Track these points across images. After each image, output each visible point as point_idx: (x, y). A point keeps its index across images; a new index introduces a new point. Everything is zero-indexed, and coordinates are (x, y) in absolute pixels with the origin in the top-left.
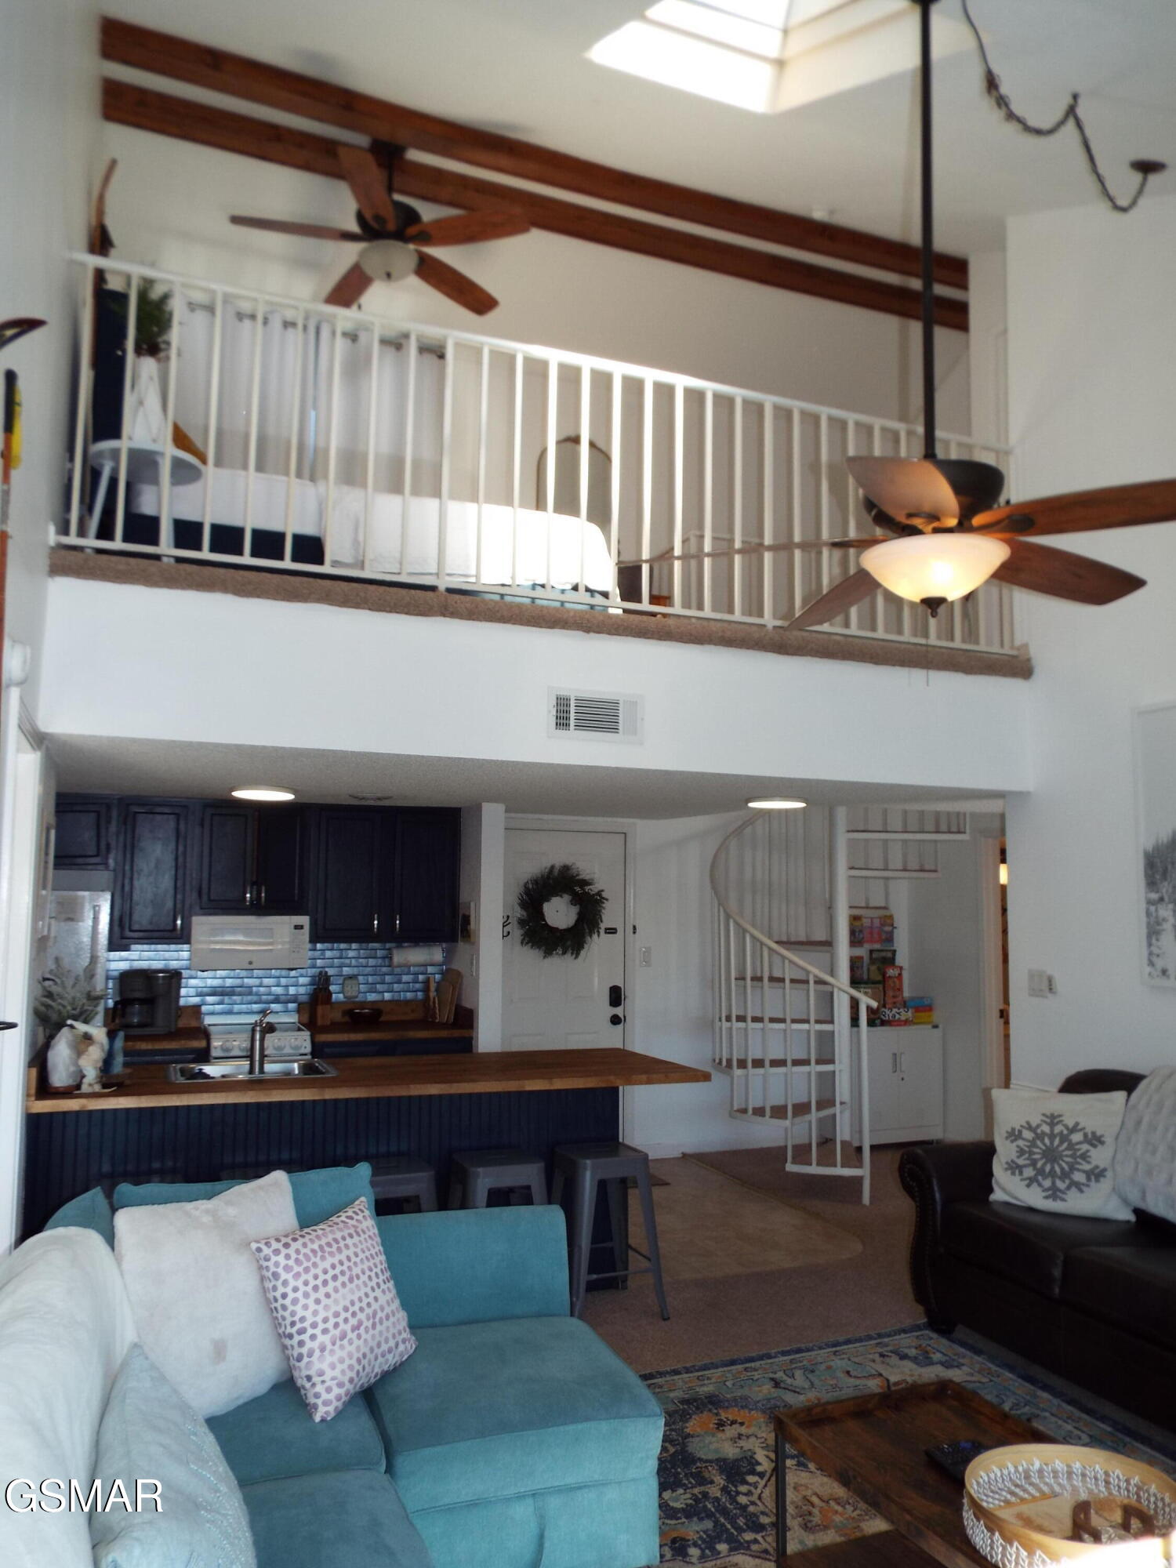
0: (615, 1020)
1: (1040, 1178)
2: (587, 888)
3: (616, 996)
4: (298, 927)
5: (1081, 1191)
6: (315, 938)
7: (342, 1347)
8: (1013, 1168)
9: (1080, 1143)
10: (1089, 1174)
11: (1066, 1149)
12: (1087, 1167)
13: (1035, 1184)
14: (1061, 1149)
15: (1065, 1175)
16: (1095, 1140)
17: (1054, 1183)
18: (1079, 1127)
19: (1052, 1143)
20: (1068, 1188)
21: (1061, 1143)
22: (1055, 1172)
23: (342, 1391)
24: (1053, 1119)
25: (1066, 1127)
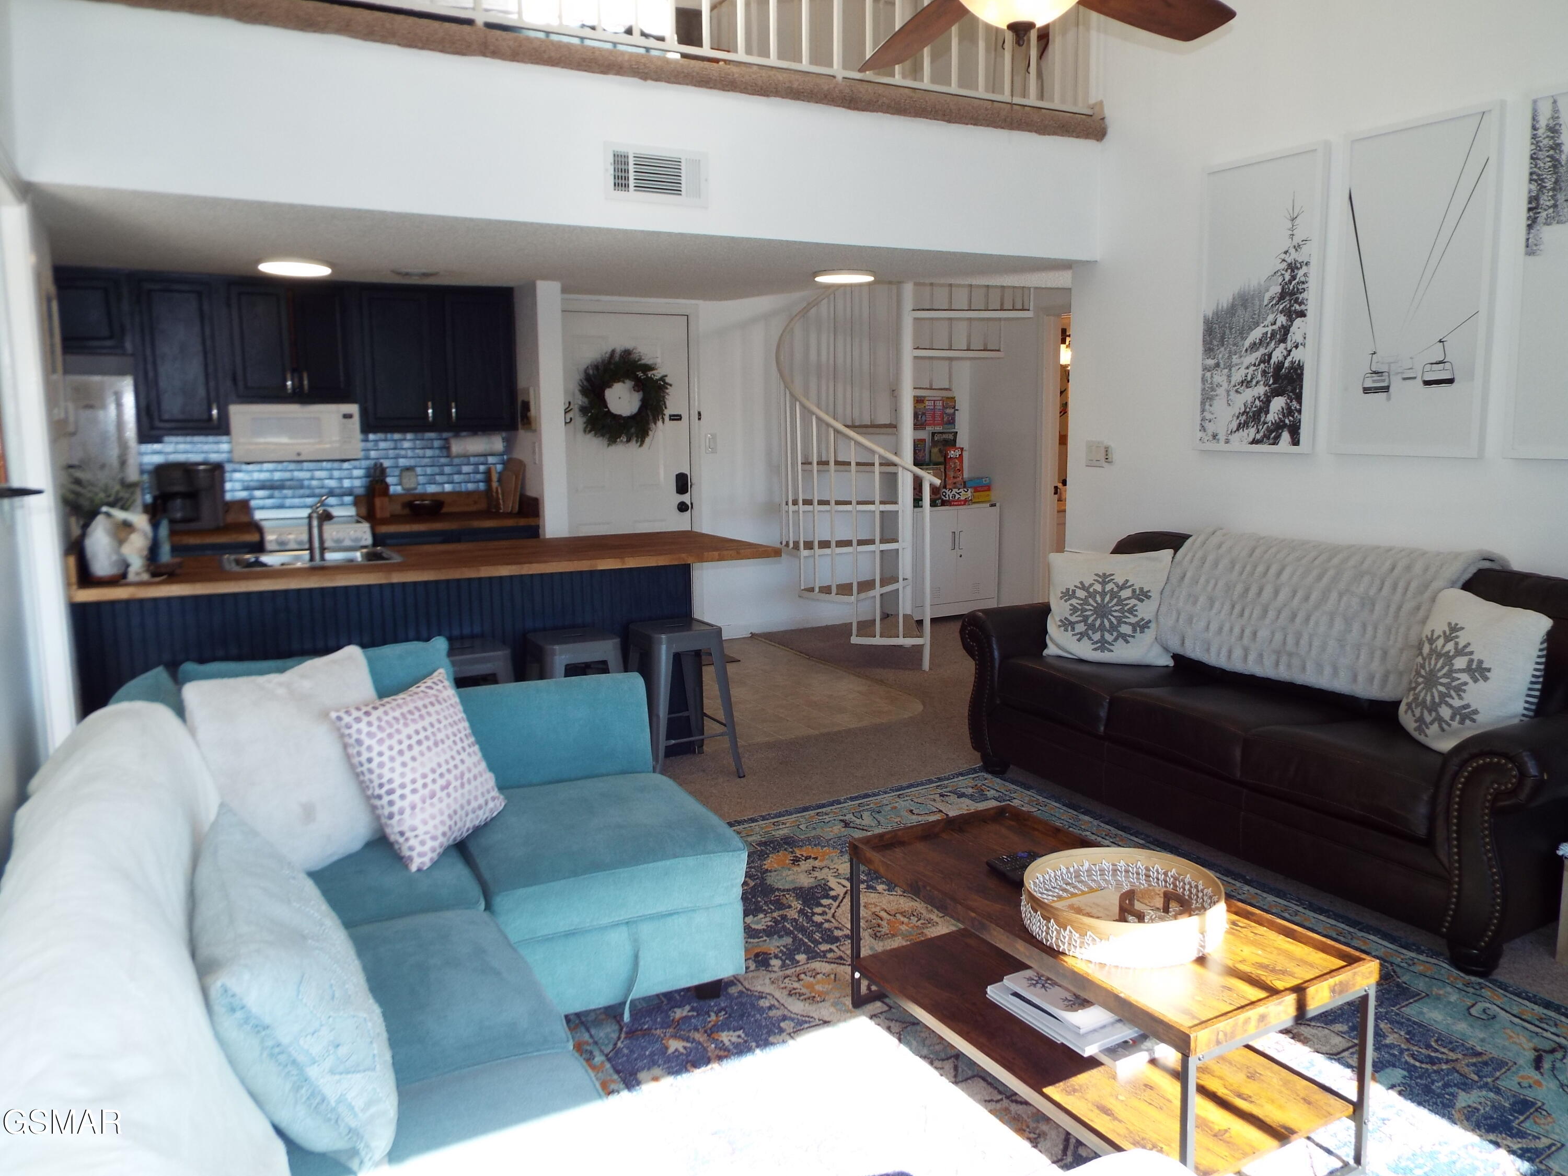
0: (683, 507)
1: (1090, 632)
2: (650, 374)
3: (683, 483)
4: (348, 416)
5: (1127, 642)
6: (367, 428)
7: (432, 805)
8: (1067, 624)
9: (1129, 598)
10: (1134, 626)
11: (1116, 605)
12: (1133, 620)
13: (1086, 638)
14: (1110, 605)
15: (1113, 628)
16: (1142, 595)
17: (1102, 636)
18: (1129, 584)
19: (1103, 600)
20: (1116, 640)
21: (1111, 600)
22: (1105, 626)
23: (436, 844)
24: (1104, 579)
25: (1117, 585)
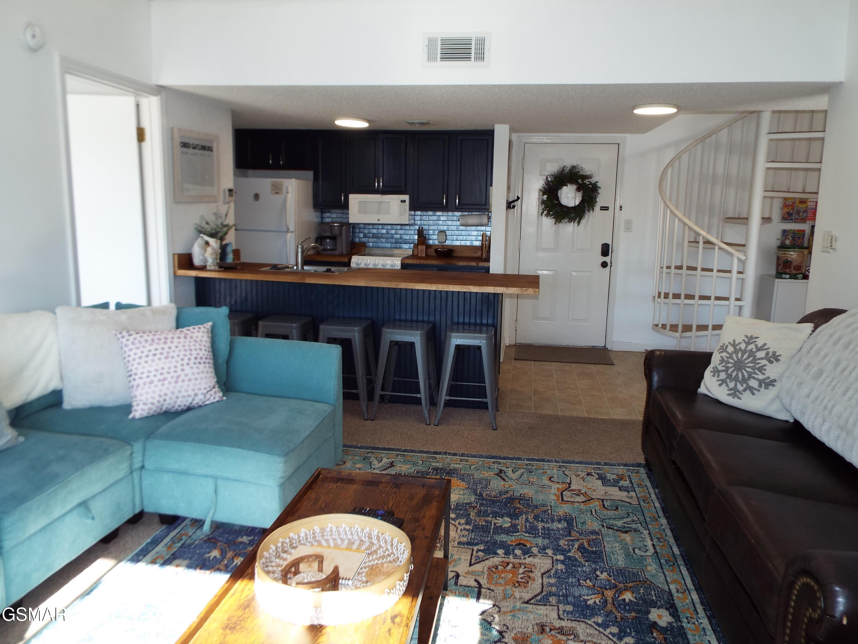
0: (604, 265)
1: (728, 380)
2: (586, 182)
3: (605, 250)
4: (403, 201)
5: (753, 394)
6: (414, 207)
8: (716, 372)
9: (762, 359)
10: (761, 382)
11: (750, 362)
12: (761, 377)
13: (725, 384)
14: (746, 362)
15: (744, 381)
16: (774, 358)
17: (736, 385)
18: (765, 347)
19: (742, 356)
20: (744, 390)
21: (748, 357)
22: (738, 377)
24: (750, 340)
25: (756, 346)
